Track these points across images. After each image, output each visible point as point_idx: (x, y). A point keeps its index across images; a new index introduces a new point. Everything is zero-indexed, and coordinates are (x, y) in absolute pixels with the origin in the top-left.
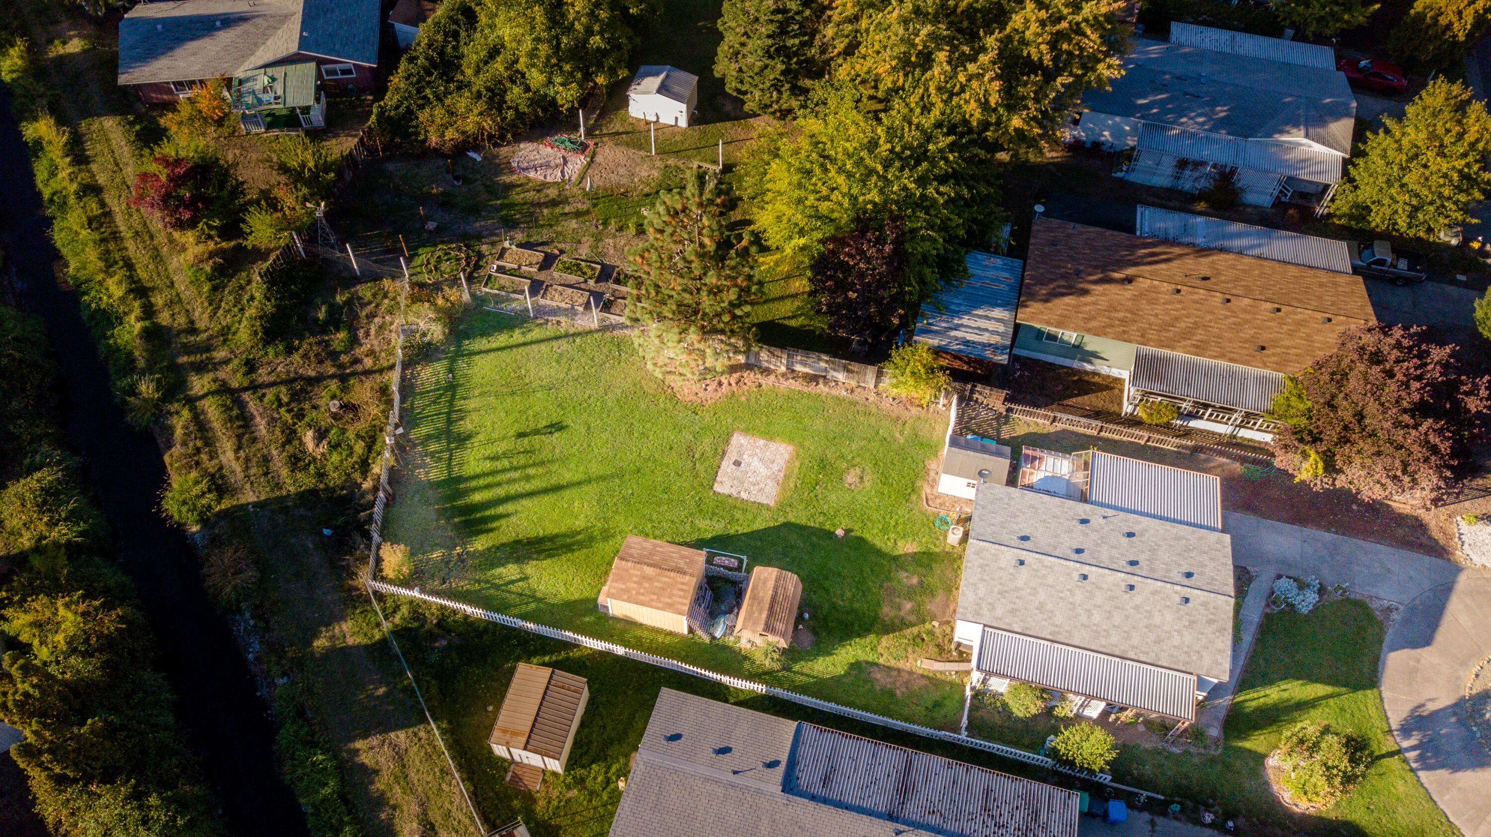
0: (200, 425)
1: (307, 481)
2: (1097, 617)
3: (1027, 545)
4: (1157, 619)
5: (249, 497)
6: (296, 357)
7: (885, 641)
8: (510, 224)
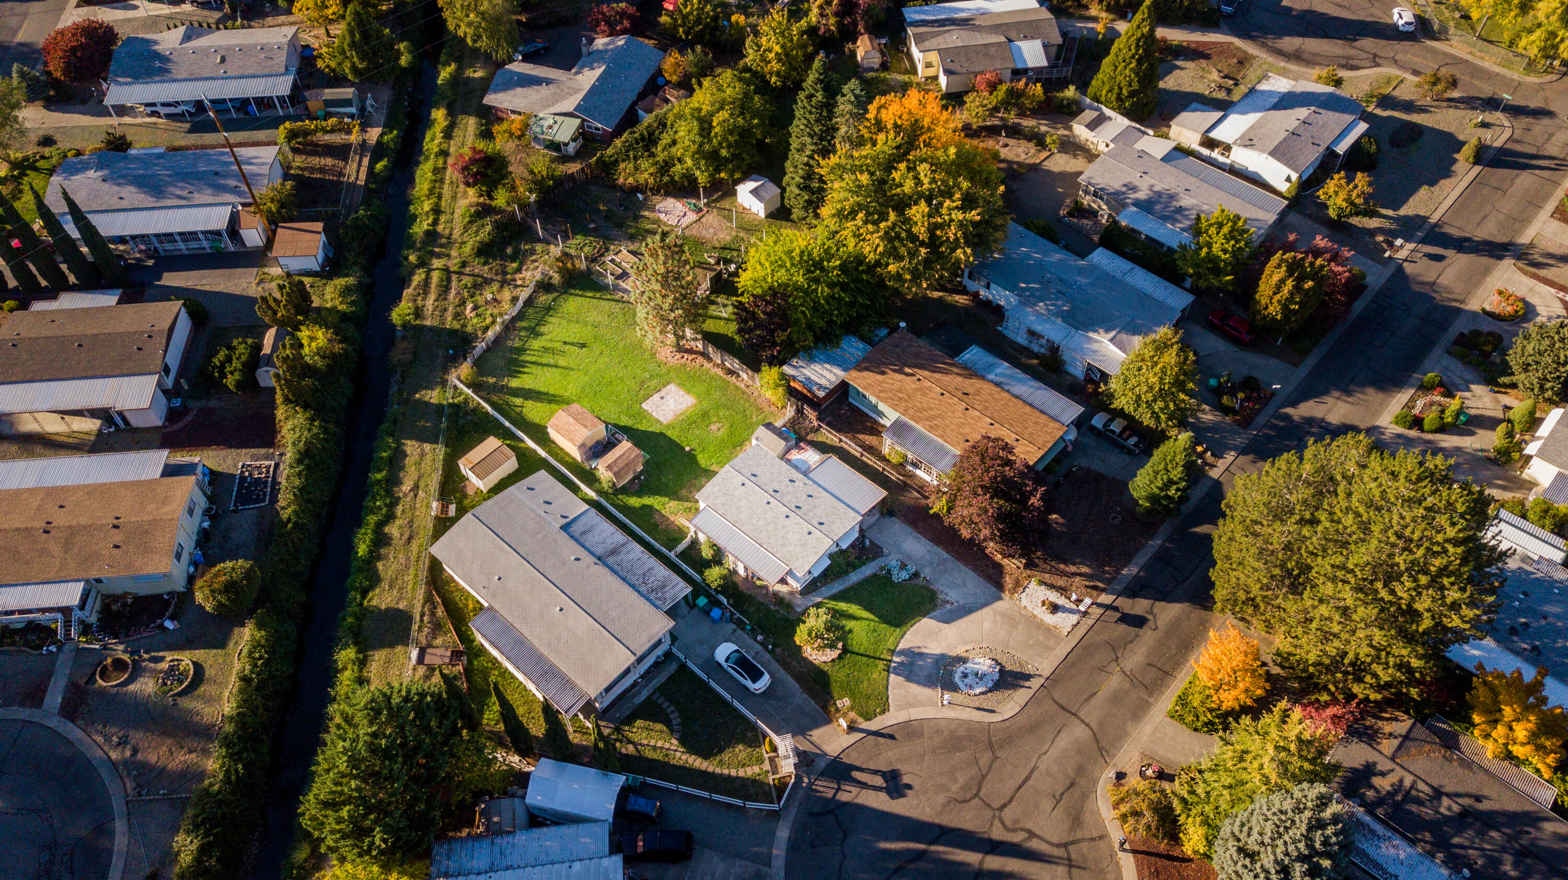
0: (426, 283)
1: (457, 326)
2: (761, 523)
3: (753, 478)
4: (789, 536)
5: (428, 323)
6: (486, 268)
7: (673, 504)
8: (632, 238)
